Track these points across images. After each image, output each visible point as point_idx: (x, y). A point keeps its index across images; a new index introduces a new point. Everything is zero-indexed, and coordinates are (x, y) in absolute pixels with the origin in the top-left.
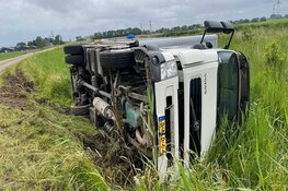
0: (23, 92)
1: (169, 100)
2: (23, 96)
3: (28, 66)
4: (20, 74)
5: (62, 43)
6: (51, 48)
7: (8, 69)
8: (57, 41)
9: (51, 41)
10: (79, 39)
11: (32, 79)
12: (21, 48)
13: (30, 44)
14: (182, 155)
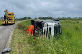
0: (22, 28)
1: (45, 30)
2: (22, 29)
3: (23, 23)
4: (21, 25)
5: (31, 19)
6: (28, 20)
7: (18, 23)
8: (30, 18)
9: (28, 18)
10: (35, 18)
11: (23, 26)
12: (21, 19)
13: (23, 18)
14: (47, 36)
